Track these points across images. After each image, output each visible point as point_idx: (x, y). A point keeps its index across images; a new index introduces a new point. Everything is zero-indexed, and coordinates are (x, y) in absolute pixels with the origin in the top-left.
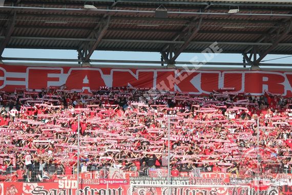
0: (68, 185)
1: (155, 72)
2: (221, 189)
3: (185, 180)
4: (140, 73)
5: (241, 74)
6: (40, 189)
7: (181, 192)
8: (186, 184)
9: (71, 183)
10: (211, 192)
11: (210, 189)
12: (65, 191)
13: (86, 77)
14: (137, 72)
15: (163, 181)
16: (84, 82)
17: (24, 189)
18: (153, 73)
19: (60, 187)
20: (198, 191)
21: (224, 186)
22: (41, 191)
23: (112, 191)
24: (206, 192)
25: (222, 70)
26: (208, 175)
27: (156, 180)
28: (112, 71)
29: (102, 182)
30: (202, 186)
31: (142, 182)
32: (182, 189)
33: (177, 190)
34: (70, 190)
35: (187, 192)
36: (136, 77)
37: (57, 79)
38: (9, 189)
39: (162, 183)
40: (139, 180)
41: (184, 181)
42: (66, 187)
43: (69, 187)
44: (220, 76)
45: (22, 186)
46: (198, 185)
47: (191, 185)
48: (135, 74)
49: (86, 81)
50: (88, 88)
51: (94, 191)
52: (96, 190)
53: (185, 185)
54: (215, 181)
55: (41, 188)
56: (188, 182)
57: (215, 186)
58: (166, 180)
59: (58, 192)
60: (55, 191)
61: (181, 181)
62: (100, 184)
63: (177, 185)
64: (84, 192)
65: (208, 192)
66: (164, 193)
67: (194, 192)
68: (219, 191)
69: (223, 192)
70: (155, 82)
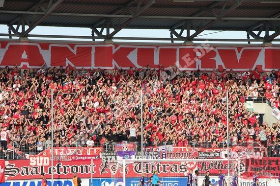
0: (40, 163)
1: (93, 47)
2: (191, 163)
4: (78, 48)
5: (176, 49)
6: (11, 167)
7: (153, 167)
8: (157, 158)
9: (43, 160)
10: (180, 167)
11: (179, 163)
12: (36, 168)
13: (25, 52)
14: (76, 47)
16: (22, 58)
18: (91, 48)
19: (31, 164)
20: (168, 165)
21: (194, 159)
22: (12, 169)
23: (84, 168)
24: (176, 166)
25: (157, 45)
28: (50, 46)
29: (74, 158)
30: (172, 160)
31: (114, 157)
33: (148, 165)
34: (42, 167)
35: (158, 167)
36: (75, 52)
40: (111, 155)
41: (154, 156)
42: (38, 164)
43: (41, 164)
44: (155, 51)
46: (168, 160)
48: (74, 49)
49: (24, 56)
50: (27, 64)
51: (67, 168)
52: (68, 167)
53: (155, 160)
54: (184, 154)
55: (13, 166)
57: (185, 160)
58: (137, 155)
59: (30, 169)
60: (27, 169)
61: (151, 155)
62: (73, 160)
64: (56, 168)
65: (178, 166)
66: (135, 168)
67: (164, 166)
68: (188, 165)
69: (192, 166)
70: (93, 57)
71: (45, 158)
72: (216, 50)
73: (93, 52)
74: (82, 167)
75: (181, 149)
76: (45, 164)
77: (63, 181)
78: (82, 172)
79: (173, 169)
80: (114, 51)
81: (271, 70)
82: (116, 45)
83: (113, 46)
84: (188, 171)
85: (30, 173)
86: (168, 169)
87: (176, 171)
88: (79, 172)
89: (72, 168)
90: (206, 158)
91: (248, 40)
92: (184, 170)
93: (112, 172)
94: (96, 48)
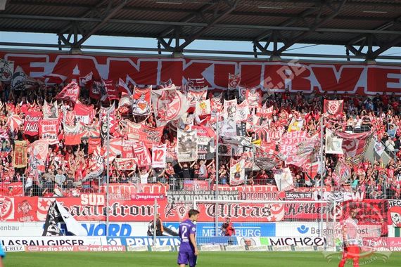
0: (93, 201)
1: (160, 61)
2: (276, 205)
3: (233, 195)
4: (141, 62)
5: (260, 66)
7: (229, 209)
8: (235, 199)
9: (97, 198)
10: (263, 209)
11: (262, 205)
12: (89, 208)
13: (77, 67)
14: (139, 61)
15: (207, 196)
16: (74, 74)
17: (39, 205)
18: (157, 62)
19: (83, 203)
20: (248, 208)
21: (279, 201)
23: (146, 209)
24: (258, 209)
25: (238, 61)
26: (252, 189)
27: (198, 195)
28: (108, 60)
29: (133, 197)
30: (254, 201)
31: (182, 197)
32: (229, 207)
33: (224, 208)
34: (95, 206)
35: (236, 210)
36: (137, 67)
37: (41, 70)
38: (21, 205)
39: (206, 199)
40: (178, 195)
42: (91, 203)
43: (94, 203)
44: (236, 67)
45: (36, 202)
46: (248, 201)
47: (240, 201)
48: (136, 63)
49: (76, 71)
51: (125, 209)
52: (126, 207)
53: (233, 201)
54: (268, 195)
56: (236, 196)
57: (269, 201)
58: (211, 194)
59: (82, 209)
60: (78, 208)
61: (228, 195)
62: (132, 200)
63: (224, 201)
64: (112, 209)
65: (261, 209)
66: (208, 210)
67: (244, 209)
68: (273, 208)
69: (278, 209)
70: (159, 74)
71: (99, 196)
72: (309, 68)
73: (159, 67)
74: (143, 208)
75: (264, 188)
76: (99, 203)
77: (120, 224)
78: (143, 214)
79: (255, 213)
80: (185, 66)
81: (375, 93)
82: (188, 59)
83: (184, 61)
84: (272, 215)
85: (81, 214)
86: (248, 212)
87: (258, 215)
88: (140, 213)
89: (132, 209)
90: (294, 199)
91: (348, 56)
92: (267, 214)
93: (180, 215)
94: (163, 63)
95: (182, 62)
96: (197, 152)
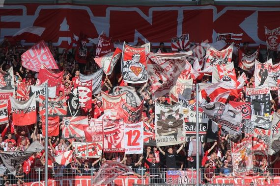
1: (180, 11)
4: (154, 13)
13: (65, 21)
14: (151, 11)
16: (60, 30)
28: (108, 11)
36: (149, 19)
37: (17, 25)
48: (147, 15)
50: (68, 39)
70: (180, 28)
73: (180, 19)
80: (216, 16)
82: (220, 6)
83: (215, 9)
94: (185, 12)
95: (212, 10)
96: (184, 133)
